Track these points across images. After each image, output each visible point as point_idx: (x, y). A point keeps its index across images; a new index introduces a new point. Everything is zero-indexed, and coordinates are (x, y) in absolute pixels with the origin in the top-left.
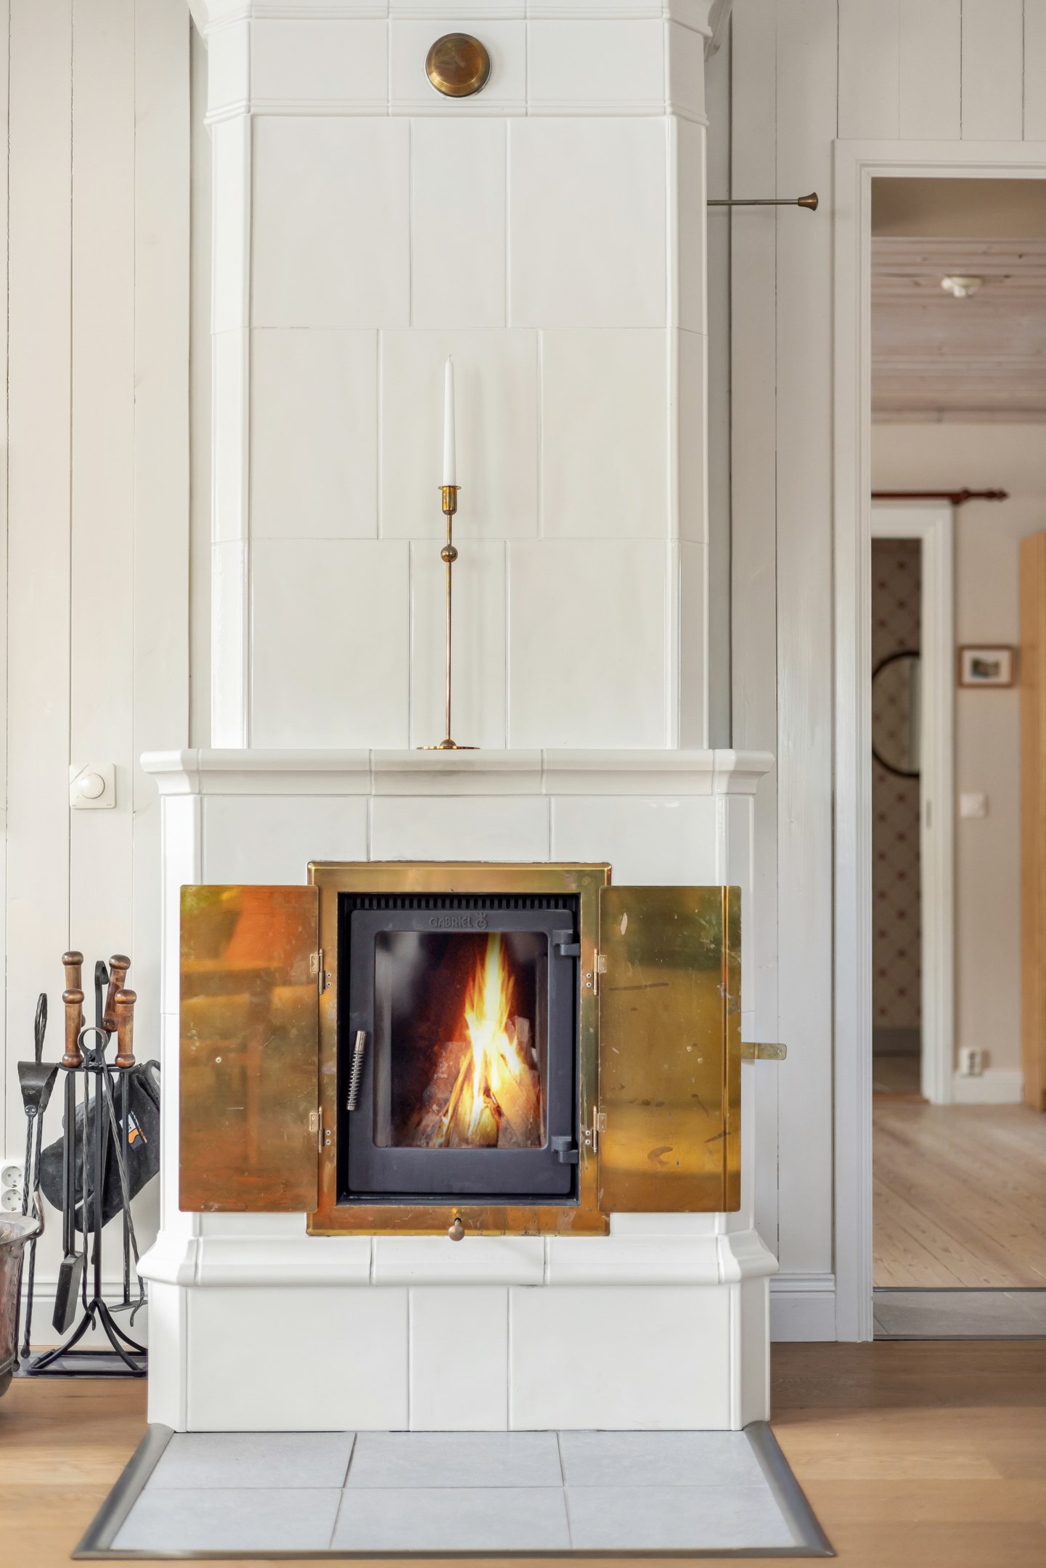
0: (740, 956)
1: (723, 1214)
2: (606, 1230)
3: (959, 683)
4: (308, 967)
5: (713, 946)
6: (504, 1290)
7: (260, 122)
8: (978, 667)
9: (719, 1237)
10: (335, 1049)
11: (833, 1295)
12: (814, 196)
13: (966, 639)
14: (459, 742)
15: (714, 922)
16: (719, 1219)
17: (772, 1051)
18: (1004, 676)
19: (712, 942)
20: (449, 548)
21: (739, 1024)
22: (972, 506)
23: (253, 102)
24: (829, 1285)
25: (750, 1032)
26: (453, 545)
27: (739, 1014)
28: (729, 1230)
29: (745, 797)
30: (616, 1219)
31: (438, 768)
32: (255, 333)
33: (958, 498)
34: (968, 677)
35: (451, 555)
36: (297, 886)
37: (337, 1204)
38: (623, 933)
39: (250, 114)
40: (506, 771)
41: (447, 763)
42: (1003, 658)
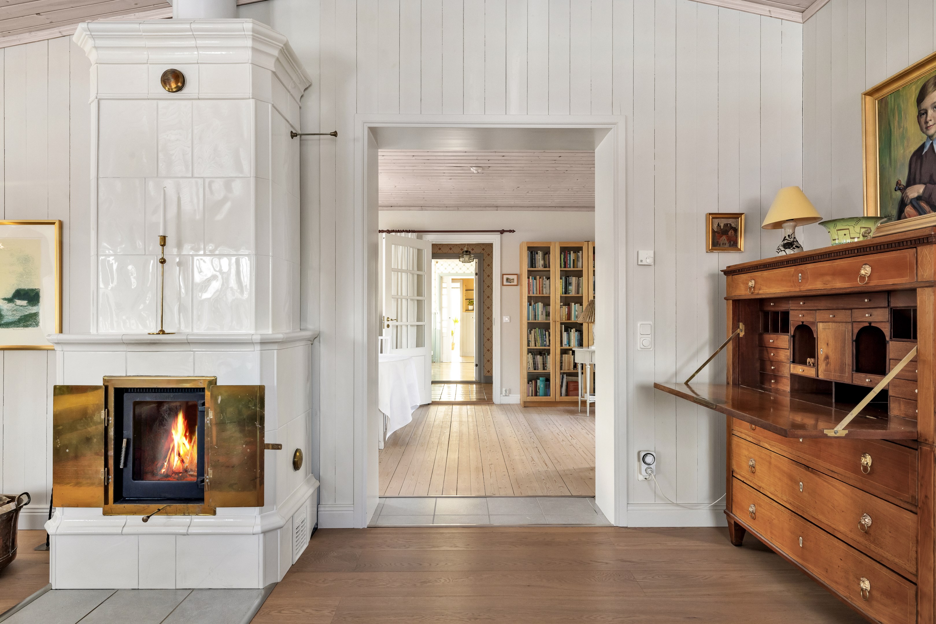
0: (264, 411)
1: (258, 508)
2: (214, 513)
3: (503, 285)
4: (100, 416)
5: (253, 408)
6: (174, 536)
7: (102, 102)
8: (507, 279)
9: (257, 516)
10: (113, 446)
11: (352, 512)
12: (336, 132)
13: (504, 272)
14: (166, 332)
15: (254, 399)
16: (257, 509)
17: (277, 447)
18: (515, 283)
19: (253, 406)
20: (163, 258)
21: (264, 437)
22: (506, 234)
23: (98, 95)
24: (352, 509)
25: (268, 439)
26: (164, 258)
27: (264, 433)
28: (261, 512)
29: (273, 351)
30: (219, 510)
31: (148, 342)
32: (100, 180)
33: (502, 232)
34: (505, 283)
35: (163, 261)
36: (97, 386)
37: (114, 504)
38: (219, 403)
39: (97, 99)
40: (174, 343)
41: (151, 340)
42: (515, 277)
